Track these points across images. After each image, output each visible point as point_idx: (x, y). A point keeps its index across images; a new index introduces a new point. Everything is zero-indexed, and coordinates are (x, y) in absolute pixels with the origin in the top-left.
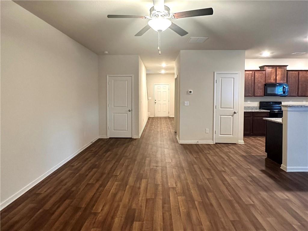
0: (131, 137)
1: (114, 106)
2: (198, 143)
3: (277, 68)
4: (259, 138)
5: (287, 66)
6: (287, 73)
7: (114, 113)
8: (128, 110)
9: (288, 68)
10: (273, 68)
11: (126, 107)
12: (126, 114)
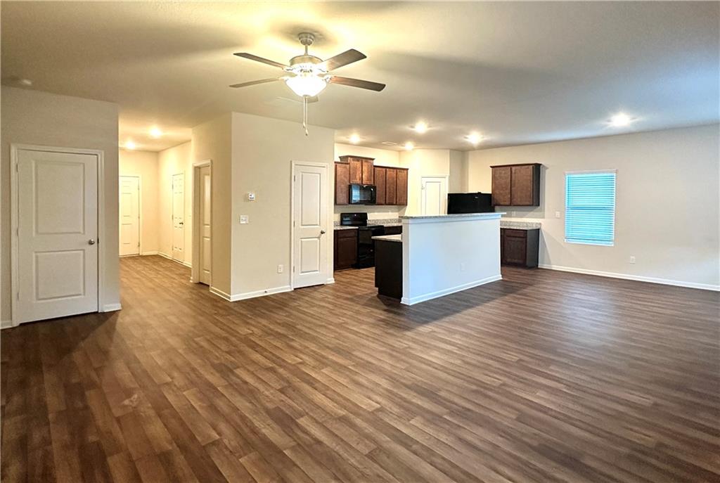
0: (96, 311)
1: (37, 232)
2: (266, 294)
3: (364, 160)
4: (347, 272)
5: (373, 159)
6: (374, 169)
7: (36, 252)
8: (88, 240)
9: (376, 163)
10: (358, 161)
11: (79, 233)
12: (82, 252)
